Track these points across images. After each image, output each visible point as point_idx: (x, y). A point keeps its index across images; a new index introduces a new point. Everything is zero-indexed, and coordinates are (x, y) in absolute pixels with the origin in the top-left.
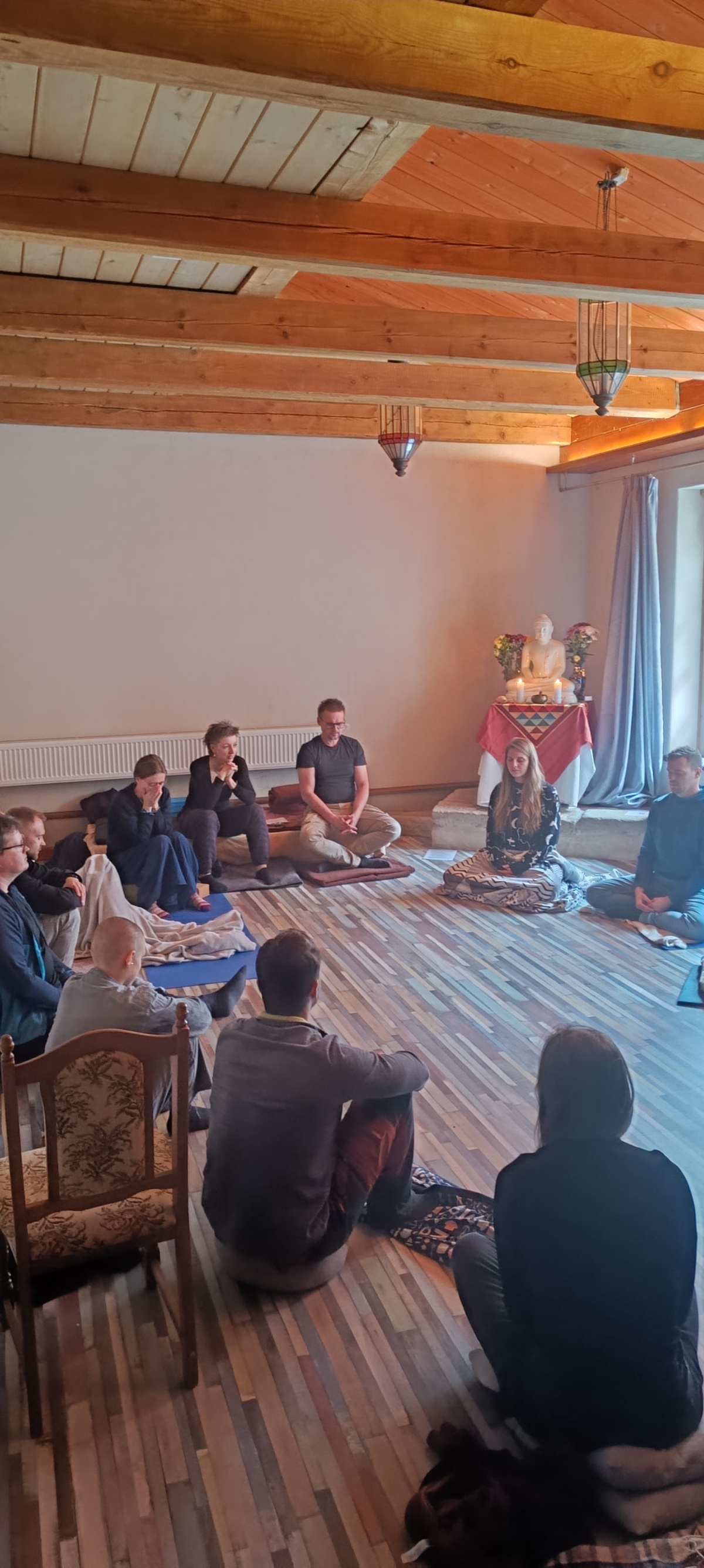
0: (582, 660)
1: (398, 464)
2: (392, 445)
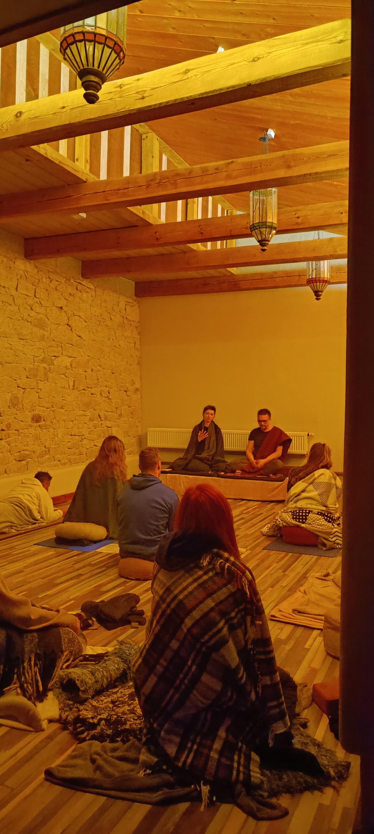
1: (317, 294)
2: (315, 284)
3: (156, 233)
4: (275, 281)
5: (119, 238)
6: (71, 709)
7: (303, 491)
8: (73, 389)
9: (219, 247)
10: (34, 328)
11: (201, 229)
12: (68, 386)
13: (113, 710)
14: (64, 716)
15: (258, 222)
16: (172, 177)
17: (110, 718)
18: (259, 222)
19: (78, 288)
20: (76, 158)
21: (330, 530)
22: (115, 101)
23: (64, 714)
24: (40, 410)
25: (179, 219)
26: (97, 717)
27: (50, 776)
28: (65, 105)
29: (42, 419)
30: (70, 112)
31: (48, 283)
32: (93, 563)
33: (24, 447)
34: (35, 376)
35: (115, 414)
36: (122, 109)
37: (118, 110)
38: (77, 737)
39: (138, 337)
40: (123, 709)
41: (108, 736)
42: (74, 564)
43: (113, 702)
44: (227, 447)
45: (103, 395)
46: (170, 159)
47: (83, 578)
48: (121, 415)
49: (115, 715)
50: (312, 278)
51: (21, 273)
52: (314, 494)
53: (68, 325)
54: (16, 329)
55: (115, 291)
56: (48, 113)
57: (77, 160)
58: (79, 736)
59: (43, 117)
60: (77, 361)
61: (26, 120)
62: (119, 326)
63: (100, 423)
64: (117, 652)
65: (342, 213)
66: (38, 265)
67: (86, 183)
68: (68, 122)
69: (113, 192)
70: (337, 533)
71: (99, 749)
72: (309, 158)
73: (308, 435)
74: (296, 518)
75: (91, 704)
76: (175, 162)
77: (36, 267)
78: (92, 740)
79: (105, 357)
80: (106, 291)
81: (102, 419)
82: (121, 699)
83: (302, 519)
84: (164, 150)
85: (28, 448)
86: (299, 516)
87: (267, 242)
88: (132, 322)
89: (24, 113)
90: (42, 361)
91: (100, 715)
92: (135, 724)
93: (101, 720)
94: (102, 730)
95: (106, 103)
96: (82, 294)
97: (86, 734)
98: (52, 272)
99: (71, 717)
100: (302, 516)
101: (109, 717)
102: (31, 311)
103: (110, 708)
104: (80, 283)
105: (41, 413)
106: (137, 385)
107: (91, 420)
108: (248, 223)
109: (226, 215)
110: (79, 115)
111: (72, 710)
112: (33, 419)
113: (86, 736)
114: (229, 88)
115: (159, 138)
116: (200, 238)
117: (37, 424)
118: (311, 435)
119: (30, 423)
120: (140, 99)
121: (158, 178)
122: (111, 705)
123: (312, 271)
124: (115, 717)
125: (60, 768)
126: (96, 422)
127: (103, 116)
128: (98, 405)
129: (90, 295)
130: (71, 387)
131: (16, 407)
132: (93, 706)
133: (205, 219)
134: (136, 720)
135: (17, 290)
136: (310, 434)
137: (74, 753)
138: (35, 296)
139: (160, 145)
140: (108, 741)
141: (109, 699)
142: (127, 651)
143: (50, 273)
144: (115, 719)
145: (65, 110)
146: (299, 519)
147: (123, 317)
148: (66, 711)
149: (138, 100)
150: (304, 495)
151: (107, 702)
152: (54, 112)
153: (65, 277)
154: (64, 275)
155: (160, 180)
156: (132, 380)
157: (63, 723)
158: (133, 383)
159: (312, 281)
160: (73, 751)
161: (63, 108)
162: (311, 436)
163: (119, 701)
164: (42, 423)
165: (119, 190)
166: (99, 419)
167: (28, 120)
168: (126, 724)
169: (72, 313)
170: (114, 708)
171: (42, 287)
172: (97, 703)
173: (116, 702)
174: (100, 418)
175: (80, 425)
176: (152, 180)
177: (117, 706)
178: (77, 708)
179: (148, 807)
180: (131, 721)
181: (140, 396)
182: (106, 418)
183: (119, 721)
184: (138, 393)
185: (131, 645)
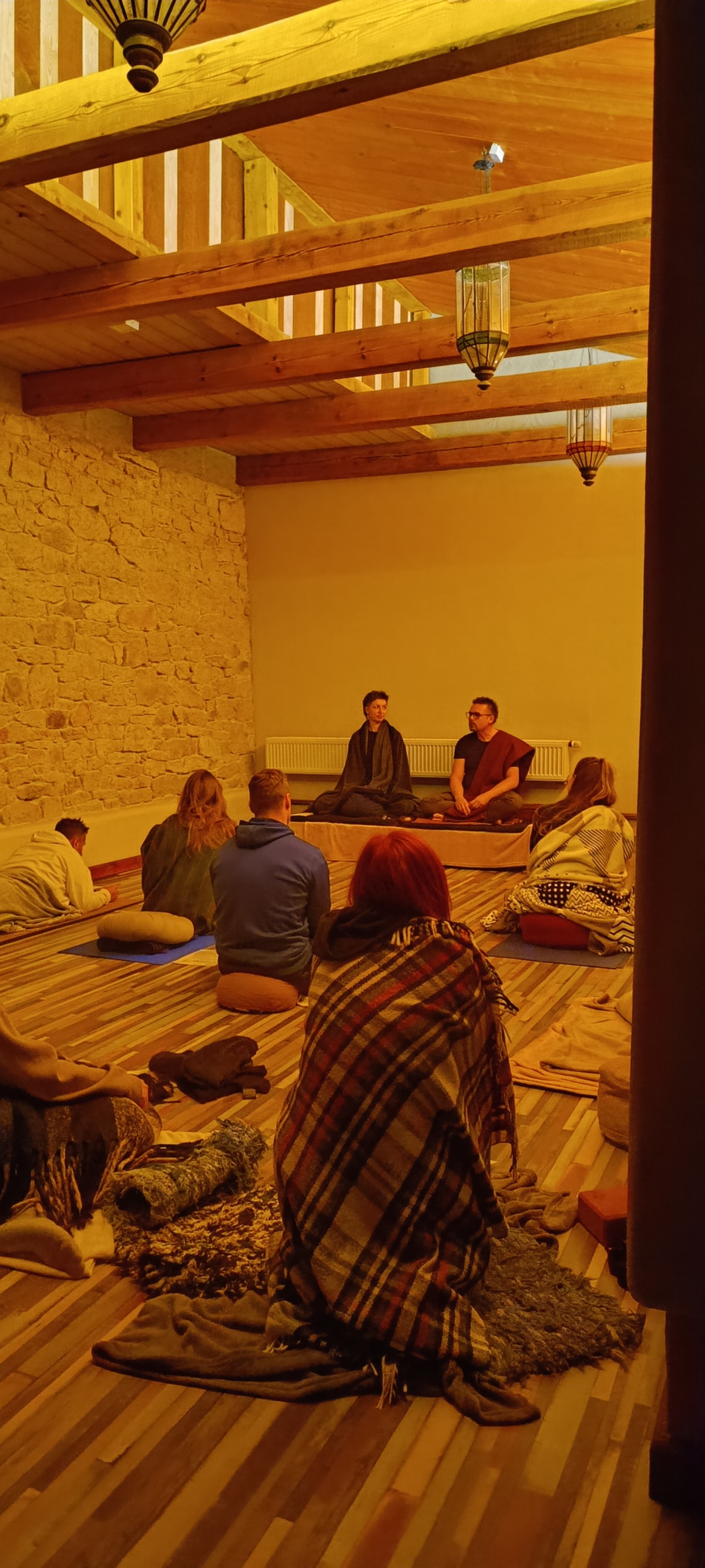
1: (587, 473)
2: (582, 454)
3: (275, 358)
4: (506, 449)
5: (203, 370)
6: (135, 1241)
7: (561, 848)
8: (122, 665)
9: (397, 384)
10: (46, 548)
11: (363, 349)
12: (113, 659)
13: (211, 1242)
14: (123, 1252)
15: (473, 331)
16: (305, 244)
17: (206, 1255)
18: (475, 333)
19: (127, 470)
20: (116, 210)
21: (611, 920)
22: (190, 88)
23: (123, 1248)
24: (62, 705)
25: (319, 330)
26: (181, 1252)
27: (102, 1356)
28: (93, 100)
29: (67, 722)
30: (102, 112)
31: (69, 461)
32: (168, 984)
33: (35, 775)
34: (50, 639)
35: (204, 711)
36: (203, 105)
37: (196, 107)
38: (146, 1288)
39: (244, 563)
40: (229, 1240)
41: (202, 1286)
42: (134, 987)
43: (211, 1228)
44: (415, 771)
45: (181, 676)
46: (300, 211)
47: (150, 1011)
48: (214, 714)
49: (214, 1249)
50: (577, 443)
51: (18, 440)
52: (581, 851)
53: (109, 541)
54: (12, 550)
55: (199, 475)
56: (59, 115)
57: (119, 213)
58: (150, 1286)
59: (49, 125)
60: (130, 610)
61: (16, 131)
62: (206, 542)
63: (176, 728)
64: (216, 1139)
65: (635, 312)
66: (48, 426)
67: (137, 260)
68: (98, 135)
69: (190, 276)
70: (623, 925)
71: (188, 1309)
72: (573, 201)
73: (570, 745)
74: (547, 898)
75: (172, 1232)
76: (310, 216)
77: (46, 429)
78: (174, 1292)
79: (182, 602)
80: (182, 476)
81: (180, 721)
82: (225, 1222)
83: (559, 899)
84: (289, 192)
85: (42, 775)
86: (553, 893)
87: (490, 372)
88: (232, 535)
89: (12, 117)
90: (63, 611)
91: (187, 1248)
92: (252, 1266)
93: (188, 1257)
94: (191, 1275)
95: (172, 94)
96: (136, 482)
97: (161, 1282)
98: (77, 440)
99: (134, 1255)
100: (558, 893)
101: (203, 1254)
102: (39, 514)
103: (205, 1237)
104: (130, 460)
105: (64, 710)
106: (244, 657)
107: (160, 723)
108: (452, 335)
109: (409, 320)
110: (119, 118)
111: (137, 1242)
112: (49, 721)
113: (163, 1286)
114: (413, 57)
115: (277, 168)
116: (360, 367)
117: (58, 731)
118: (575, 744)
119: (45, 729)
120: (238, 83)
121: (277, 247)
122: (207, 1234)
123: (577, 428)
124: (214, 1252)
125: (119, 1343)
126: (167, 726)
127: (166, 120)
128: (172, 694)
129: (150, 482)
130: (120, 661)
131: (16, 699)
132: (175, 1235)
133: (370, 330)
134: (253, 1258)
135: (10, 475)
136: (572, 743)
137: (144, 1317)
138: (45, 485)
139: (279, 181)
140: (201, 1295)
141: (204, 1223)
142: (236, 1139)
143: (74, 441)
144: (215, 1256)
145: (91, 109)
146: (553, 899)
147: (215, 525)
148: (126, 1244)
149: (235, 86)
150: (562, 855)
151: (200, 1228)
152: (70, 114)
153: (102, 449)
154: (100, 445)
155: (282, 250)
156: (235, 646)
157: (121, 1265)
158: (236, 652)
159: (577, 448)
160: (141, 1314)
161: (89, 104)
162: (576, 746)
163: (223, 1226)
164: (67, 728)
165: (201, 272)
166: (174, 722)
167: (21, 131)
168: (235, 1265)
169: (117, 518)
170: (214, 1238)
171: (59, 468)
172: (182, 1229)
173: (218, 1227)
174: (176, 719)
175: (139, 733)
176: (266, 251)
177: (219, 1235)
178: (145, 1238)
179: (277, 1406)
180: (245, 1261)
181: (250, 676)
182: (187, 720)
183: (222, 1260)
184: (247, 670)
185: (243, 1127)
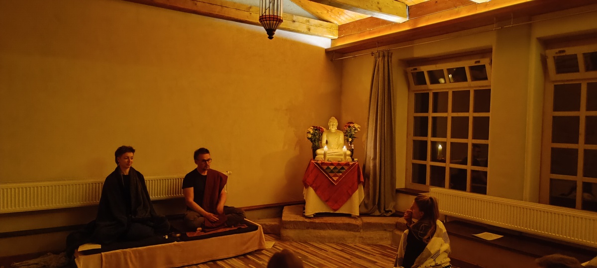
0: (352, 141)
1: (270, 33)
2: (268, 22)
123: (266, 9)
